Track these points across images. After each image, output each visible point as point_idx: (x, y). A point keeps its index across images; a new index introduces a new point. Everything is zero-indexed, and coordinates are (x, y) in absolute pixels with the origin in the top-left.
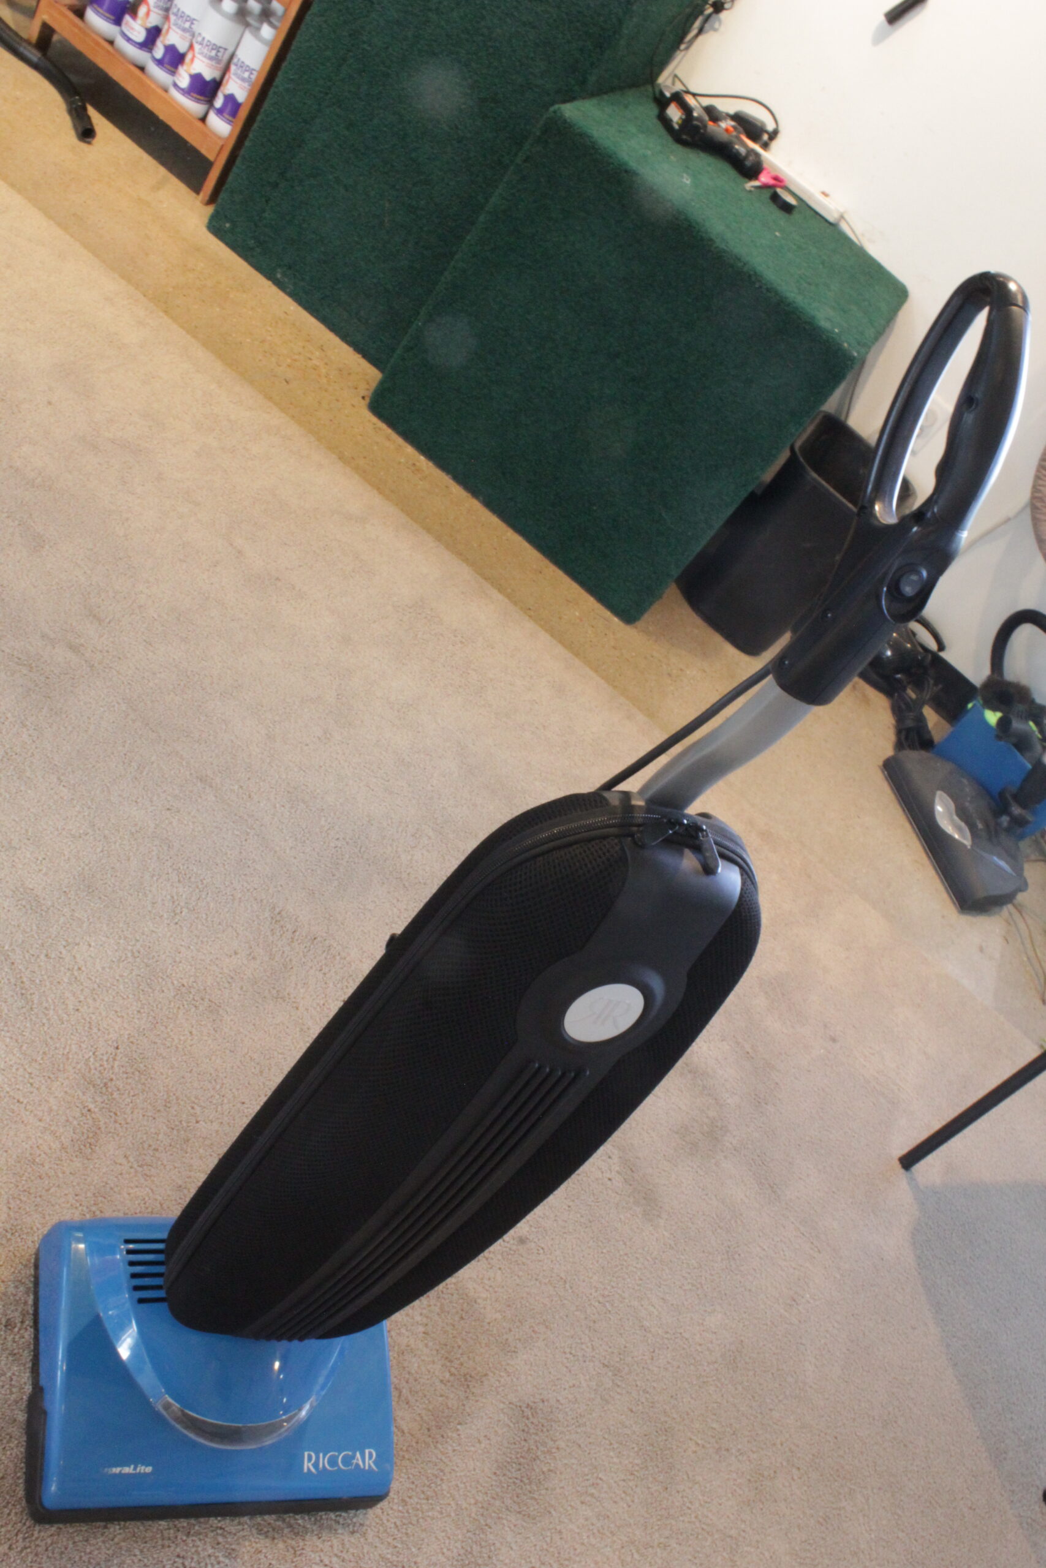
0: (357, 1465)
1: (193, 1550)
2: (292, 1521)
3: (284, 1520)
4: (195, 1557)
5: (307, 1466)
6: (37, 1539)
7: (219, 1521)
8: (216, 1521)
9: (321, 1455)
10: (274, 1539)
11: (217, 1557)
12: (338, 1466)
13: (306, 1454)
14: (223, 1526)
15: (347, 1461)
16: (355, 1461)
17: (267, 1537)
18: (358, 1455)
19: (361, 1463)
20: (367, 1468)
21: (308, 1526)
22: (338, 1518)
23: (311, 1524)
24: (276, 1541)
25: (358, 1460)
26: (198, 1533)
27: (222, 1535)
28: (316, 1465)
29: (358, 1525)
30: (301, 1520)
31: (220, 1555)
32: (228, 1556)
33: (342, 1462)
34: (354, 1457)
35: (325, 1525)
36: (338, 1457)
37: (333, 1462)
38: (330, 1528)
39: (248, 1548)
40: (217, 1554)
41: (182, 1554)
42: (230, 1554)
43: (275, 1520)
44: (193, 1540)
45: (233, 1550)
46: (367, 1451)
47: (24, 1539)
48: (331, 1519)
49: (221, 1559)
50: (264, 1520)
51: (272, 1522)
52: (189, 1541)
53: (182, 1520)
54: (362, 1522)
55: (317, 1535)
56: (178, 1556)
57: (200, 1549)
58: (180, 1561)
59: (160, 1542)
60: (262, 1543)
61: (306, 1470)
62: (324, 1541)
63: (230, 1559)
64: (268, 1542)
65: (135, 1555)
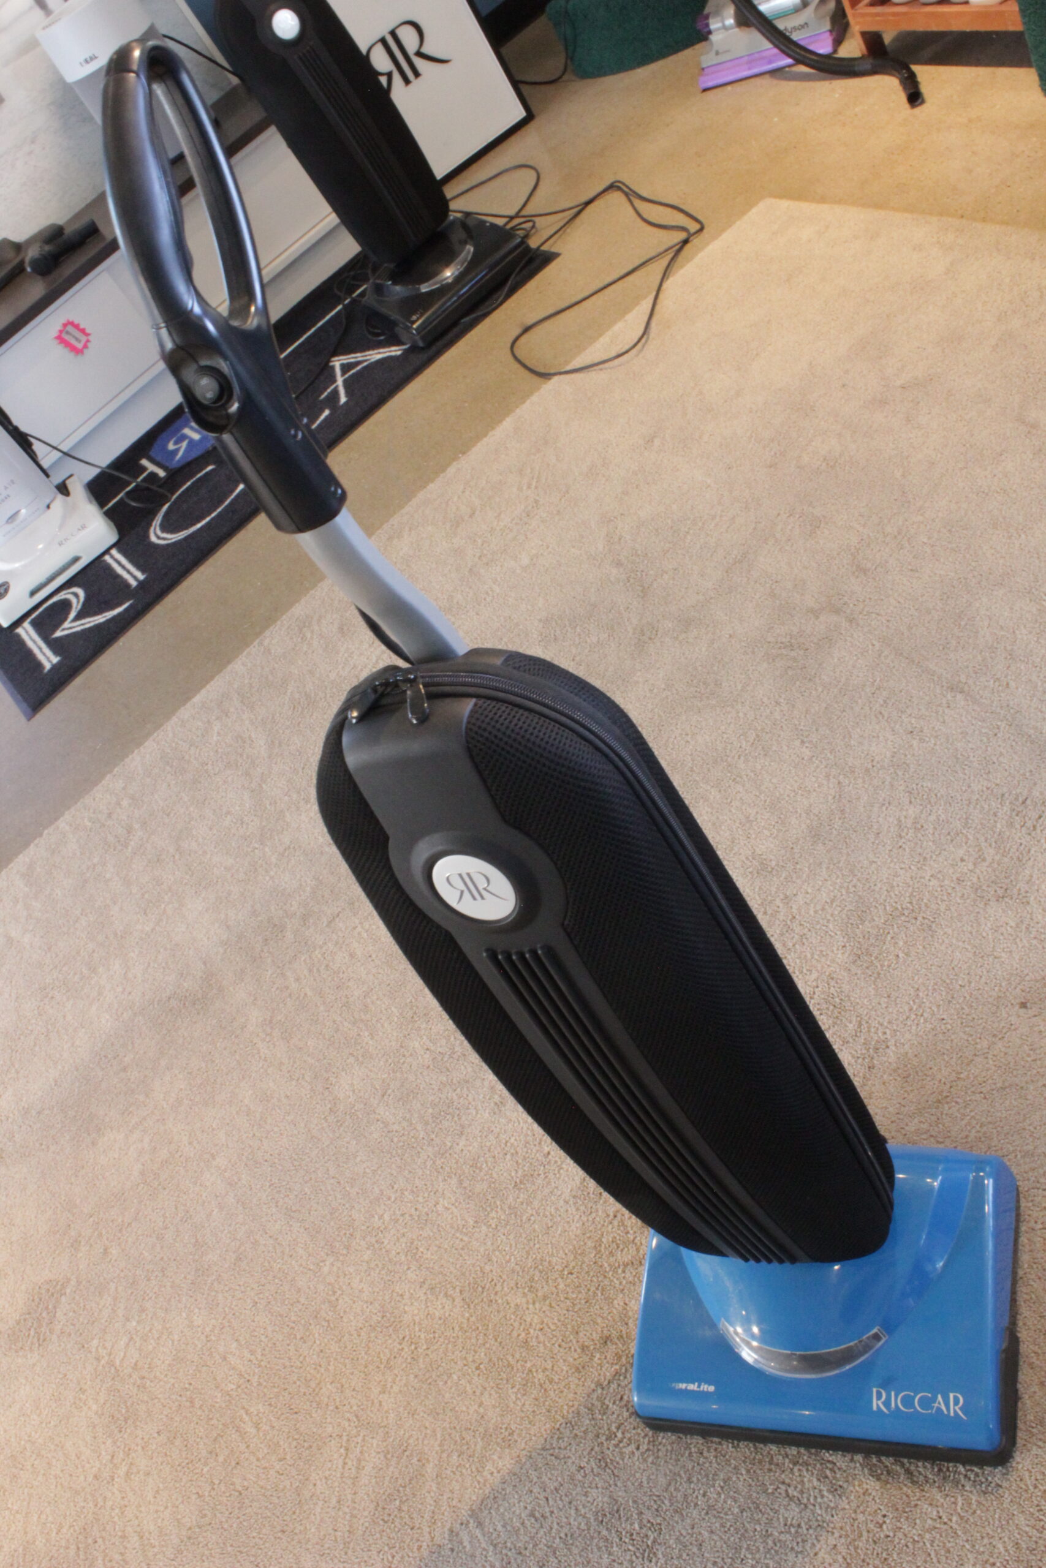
0: (939, 1409)
1: (799, 1479)
2: (913, 1468)
3: (903, 1465)
4: (799, 1486)
5: (876, 1404)
6: (660, 1444)
7: (831, 1455)
8: (827, 1455)
9: (893, 1393)
10: (887, 1482)
11: (820, 1491)
12: (914, 1408)
13: (875, 1390)
14: (835, 1461)
15: (926, 1403)
16: (936, 1405)
17: (878, 1479)
18: (940, 1398)
19: (943, 1408)
20: (952, 1414)
21: (930, 1476)
22: (969, 1473)
23: (934, 1475)
24: (889, 1486)
25: (939, 1403)
26: (807, 1464)
27: (831, 1470)
28: (887, 1404)
29: (993, 1485)
30: (923, 1469)
31: (825, 1489)
32: (833, 1491)
33: (919, 1405)
34: (934, 1399)
35: (952, 1478)
36: (914, 1398)
37: (908, 1402)
38: (956, 1483)
39: (857, 1488)
40: (822, 1487)
41: (787, 1481)
42: (836, 1490)
43: (892, 1464)
44: (799, 1470)
45: (841, 1486)
46: (951, 1395)
47: (649, 1442)
48: (960, 1473)
49: (825, 1493)
50: (880, 1461)
51: (889, 1465)
52: (796, 1469)
53: (793, 1448)
54: (999, 1482)
55: (939, 1487)
56: (783, 1483)
57: (806, 1480)
58: (783, 1487)
59: (767, 1466)
60: (872, 1484)
61: (875, 1408)
62: (947, 1495)
63: (834, 1496)
64: (878, 1485)
65: (742, 1474)
